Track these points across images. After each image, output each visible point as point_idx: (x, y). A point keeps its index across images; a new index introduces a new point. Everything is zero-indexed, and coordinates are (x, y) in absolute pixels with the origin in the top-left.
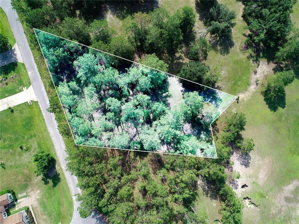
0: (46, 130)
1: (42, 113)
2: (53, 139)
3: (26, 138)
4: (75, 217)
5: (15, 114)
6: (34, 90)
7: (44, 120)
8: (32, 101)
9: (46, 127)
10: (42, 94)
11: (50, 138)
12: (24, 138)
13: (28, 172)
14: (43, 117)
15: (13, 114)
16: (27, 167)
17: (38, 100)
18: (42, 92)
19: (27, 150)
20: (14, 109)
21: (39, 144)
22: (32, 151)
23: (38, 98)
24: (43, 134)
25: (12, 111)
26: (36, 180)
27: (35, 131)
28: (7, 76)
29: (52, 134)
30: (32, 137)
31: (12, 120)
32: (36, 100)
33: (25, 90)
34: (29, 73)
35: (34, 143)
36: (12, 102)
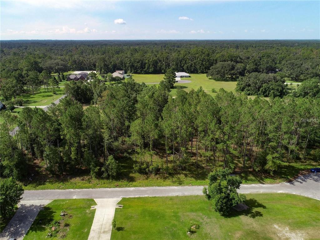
0: (171, 199)
1: (143, 196)
2: (186, 194)
3: (176, 223)
4: (312, 196)
5: (127, 225)
6: (104, 198)
7: (155, 197)
8: (118, 204)
9: (167, 197)
10: (116, 191)
11: (186, 197)
12: (174, 226)
13: (240, 232)
14: (151, 197)
15: (125, 229)
16: (230, 232)
17: (121, 197)
18: (112, 192)
19: (199, 226)
20: (116, 226)
21: (192, 211)
22: (201, 221)
23: (118, 196)
24: (176, 204)
25: (119, 229)
26: (255, 225)
27: (167, 211)
28: (54, 222)
29: (180, 194)
30: (176, 216)
31: (135, 233)
32: (120, 199)
33: (96, 207)
34: (75, 197)
35: (188, 216)
36: (103, 226)
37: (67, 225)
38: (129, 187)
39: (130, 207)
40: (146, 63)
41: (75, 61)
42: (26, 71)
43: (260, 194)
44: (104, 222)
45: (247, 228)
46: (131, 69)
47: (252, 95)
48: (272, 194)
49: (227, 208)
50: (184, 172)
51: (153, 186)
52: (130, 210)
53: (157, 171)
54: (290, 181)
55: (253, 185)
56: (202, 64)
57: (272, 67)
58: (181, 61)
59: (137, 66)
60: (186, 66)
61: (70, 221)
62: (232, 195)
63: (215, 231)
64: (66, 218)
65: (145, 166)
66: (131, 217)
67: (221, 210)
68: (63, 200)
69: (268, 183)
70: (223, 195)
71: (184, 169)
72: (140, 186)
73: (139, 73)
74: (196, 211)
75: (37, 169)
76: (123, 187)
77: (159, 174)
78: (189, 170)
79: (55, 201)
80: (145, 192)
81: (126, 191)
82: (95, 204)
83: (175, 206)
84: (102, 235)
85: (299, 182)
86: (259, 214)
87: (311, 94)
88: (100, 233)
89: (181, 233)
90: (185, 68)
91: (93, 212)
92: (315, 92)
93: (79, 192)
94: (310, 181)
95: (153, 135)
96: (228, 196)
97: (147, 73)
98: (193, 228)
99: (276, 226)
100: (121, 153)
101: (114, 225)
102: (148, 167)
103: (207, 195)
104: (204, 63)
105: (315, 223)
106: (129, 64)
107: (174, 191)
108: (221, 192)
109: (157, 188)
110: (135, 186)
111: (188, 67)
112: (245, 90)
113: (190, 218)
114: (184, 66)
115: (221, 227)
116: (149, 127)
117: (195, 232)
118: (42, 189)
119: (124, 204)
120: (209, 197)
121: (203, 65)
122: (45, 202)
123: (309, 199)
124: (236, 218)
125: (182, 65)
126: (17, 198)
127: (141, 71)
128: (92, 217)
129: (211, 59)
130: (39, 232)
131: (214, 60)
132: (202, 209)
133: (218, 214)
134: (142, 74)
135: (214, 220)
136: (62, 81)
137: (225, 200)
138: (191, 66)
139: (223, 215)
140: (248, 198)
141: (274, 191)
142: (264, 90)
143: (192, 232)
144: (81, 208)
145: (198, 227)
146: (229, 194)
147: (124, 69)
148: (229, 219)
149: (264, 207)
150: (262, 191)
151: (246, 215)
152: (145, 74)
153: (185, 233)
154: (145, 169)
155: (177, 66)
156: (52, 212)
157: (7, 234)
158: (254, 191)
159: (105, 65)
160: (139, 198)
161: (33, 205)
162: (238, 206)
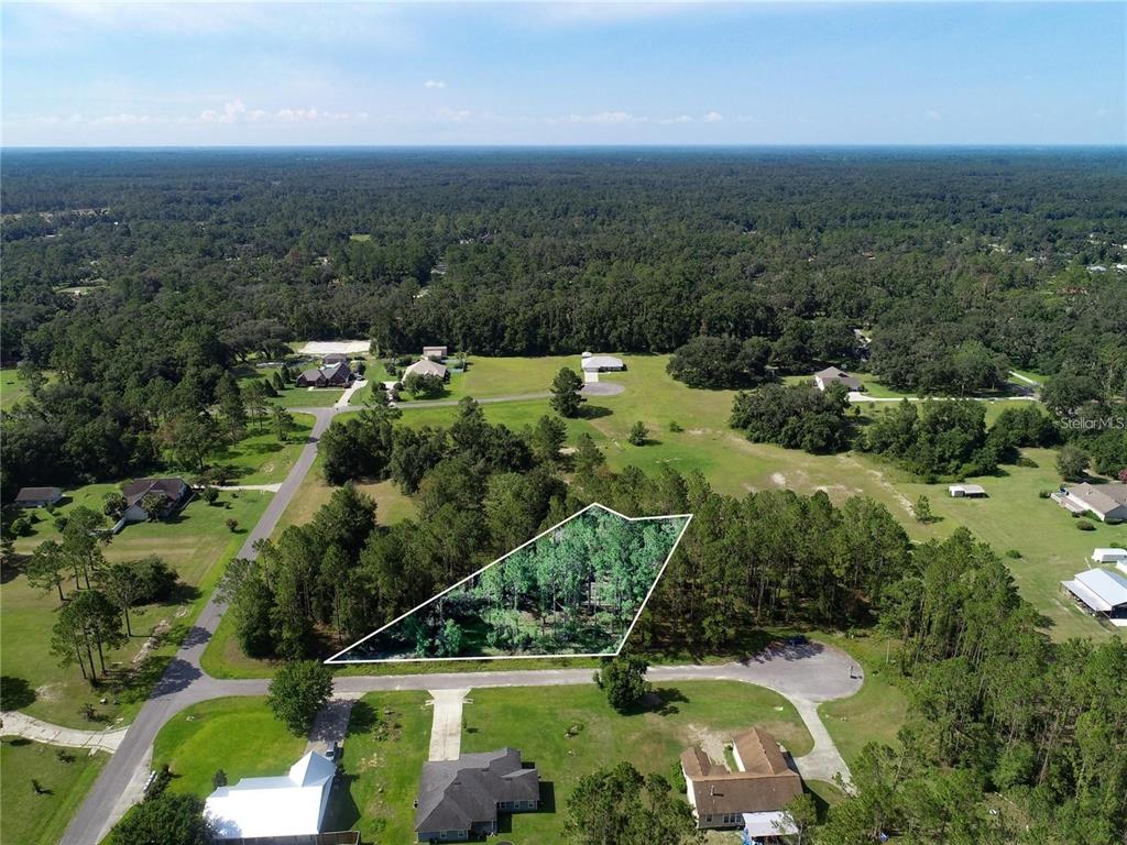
0: (547, 689)
2: (572, 681)
3: (551, 723)
5: (481, 726)
6: (443, 689)
8: (466, 697)
9: (540, 687)
10: (461, 679)
12: (548, 726)
13: (638, 734)
15: (480, 731)
16: (625, 733)
17: (470, 687)
18: (455, 679)
19: (583, 727)
20: (468, 727)
21: (576, 706)
22: (587, 720)
23: (465, 686)
24: (553, 697)
25: (471, 731)
26: (662, 725)
27: (540, 706)
28: (379, 722)
29: (561, 682)
30: (552, 714)
31: (493, 735)
32: (468, 690)
33: (433, 702)
34: (398, 688)
35: (569, 713)
36: (448, 728)
37: (397, 726)
38: (481, 671)
39: (483, 701)
40: (507, 327)
41: (307, 316)
42: (194, 365)
43: (687, 682)
44: (449, 722)
45: (649, 728)
46: (465, 342)
47: (764, 441)
48: (704, 681)
49: (625, 701)
50: (574, 645)
51: (518, 669)
52: (483, 706)
53: (527, 643)
54: (745, 661)
55: (682, 667)
56: (660, 327)
57: (840, 345)
58: (602, 320)
59: (481, 335)
60: (614, 333)
61: (400, 721)
62: (633, 682)
63: (604, 733)
64: (394, 717)
65: (505, 635)
66: (487, 716)
67: (616, 705)
68: (382, 693)
69: (707, 664)
70: (619, 682)
71: (574, 639)
72: (499, 670)
73: (487, 355)
74: (582, 707)
75: (324, 641)
76: (471, 671)
77: (530, 649)
78: (583, 642)
79: (368, 693)
80: (507, 679)
81: (476, 678)
82: (433, 698)
83: (552, 700)
84: (449, 739)
85: (758, 660)
86: (675, 710)
87: (893, 446)
88: (444, 735)
89: (556, 735)
90: (612, 338)
91: (431, 709)
92: (902, 442)
93: (402, 680)
94: (779, 660)
95: (520, 586)
96: (626, 685)
97: (508, 353)
98: (574, 729)
99: (691, 727)
100: (464, 609)
101: (464, 725)
102: (511, 637)
103: (599, 683)
104: (665, 325)
105: (747, 722)
106: (460, 328)
107: (552, 677)
108: (617, 678)
109: (527, 672)
110: (490, 670)
111: (619, 337)
112: (750, 426)
113: (572, 716)
114: (609, 332)
115: (613, 728)
116: (513, 573)
117: (577, 734)
118: (343, 675)
119: (475, 698)
120: (602, 686)
121: (664, 331)
122: (358, 695)
123: (759, 688)
124: (639, 717)
125: (605, 331)
126: (326, 689)
127: (494, 348)
128: (431, 717)
129: (685, 311)
130: (363, 735)
131: (691, 316)
132: (590, 704)
133: (614, 712)
134: (496, 356)
135: (606, 718)
136: (286, 386)
137: (622, 691)
138: (631, 333)
139: (621, 712)
140: (667, 688)
141: (711, 677)
142: (790, 432)
143: (573, 734)
144: (410, 703)
145: (581, 728)
146: (628, 681)
147: (445, 340)
148: (628, 718)
149: (686, 701)
150: (691, 677)
151: (655, 712)
152: (502, 356)
153: (562, 736)
154: (506, 641)
155: (592, 333)
156: (372, 710)
157: (319, 737)
158: (679, 677)
159: (393, 330)
160: (497, 688)
161: (340, 700)
162: (643, 697)
